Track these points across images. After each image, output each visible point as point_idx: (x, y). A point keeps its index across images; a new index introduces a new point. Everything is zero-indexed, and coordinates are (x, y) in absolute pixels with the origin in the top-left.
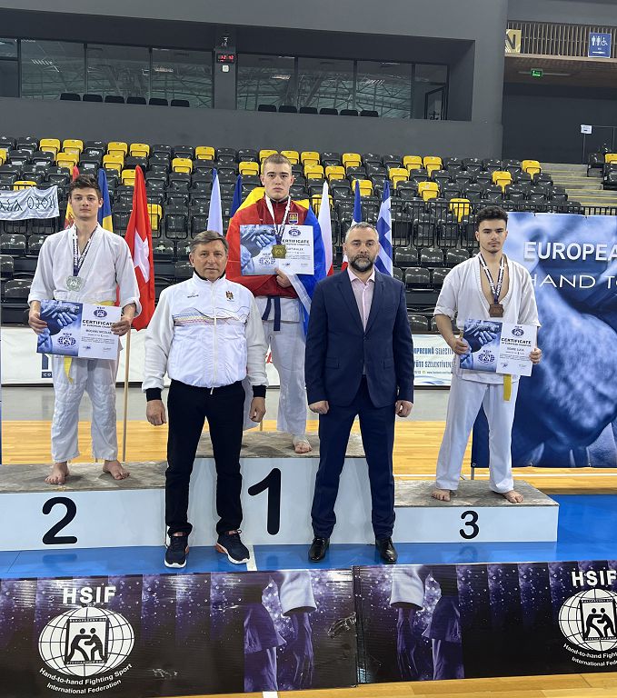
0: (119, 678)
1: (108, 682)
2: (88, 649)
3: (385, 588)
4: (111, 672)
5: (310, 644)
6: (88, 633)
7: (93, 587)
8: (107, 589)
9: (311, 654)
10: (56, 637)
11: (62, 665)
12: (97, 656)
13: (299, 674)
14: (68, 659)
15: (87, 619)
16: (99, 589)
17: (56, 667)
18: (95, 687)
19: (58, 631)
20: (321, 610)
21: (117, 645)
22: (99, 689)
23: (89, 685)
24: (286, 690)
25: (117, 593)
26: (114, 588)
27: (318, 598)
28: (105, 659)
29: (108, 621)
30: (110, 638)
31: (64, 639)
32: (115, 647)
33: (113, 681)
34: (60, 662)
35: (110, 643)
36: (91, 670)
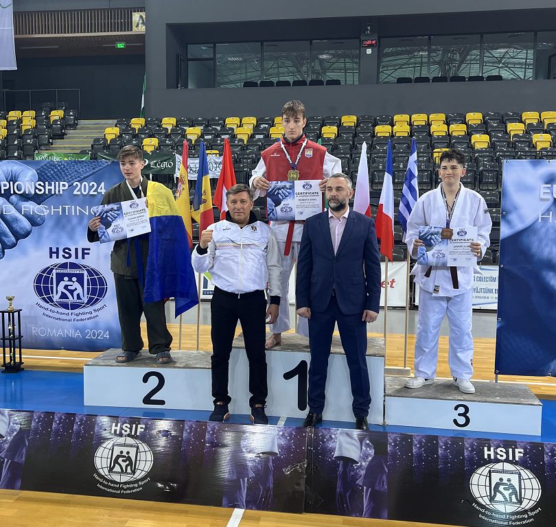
0: (141, 486)
1: (134, 488)
2: (124, 465)
3: (331, 445)
4: (137, 481)
5: (271, 478)
6: (124, 454)
7: (131, 424)
8: (139, 426)
9: (271, 486)
10: (105, 455)
11: (107, 473)
12: (129, 471)
13: (261, 499)
14: (111, 470)
15: (125, 445)
16: (134, 426)
17: (103, 474)
18: (126, 490)
19: (107, 451)
20: (282, 455)
21: (142, 464)
22: (128, 492)
23: (122, 488)
24: (251, 509)
25: (145, 430)
26: (144, 426)
27: (280, 447)
28: (134, 472)
29: (138, 448)
30: (138, 459)
31: (110, 457)
32: (141, 465)
33: (137, 488)
34: (106, 471)
35: (138, 462)
36: (125, 478)
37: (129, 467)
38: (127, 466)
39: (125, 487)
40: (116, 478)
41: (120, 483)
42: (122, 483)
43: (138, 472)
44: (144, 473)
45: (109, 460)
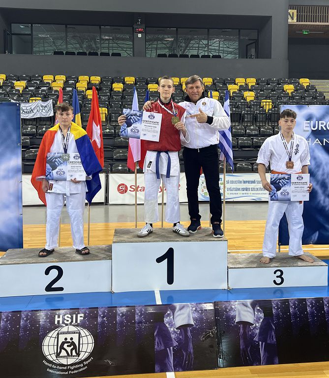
0: (86, 365)
1: (80, 368)
2: (69, 349)
4: (82, 362)
6: (69, 340)
7: (71, 314)
8: (79, 315)
9: (192, 350)
10: (52, 343)
11: (55, 358)
12: (74, 353)
13: (185, 361)
14: (58, 355)
15: (68, 333)
16: (74, 316)
17: (52, 360)
18: (73, 370)
19: (53, 339)
21: (85, 346)
22: (75, 372)
23: (70, 370)
25: (84, 318)
26: (83, 315)
28: (78, 355)
29: (80, 334)
30: (81, 342)
31: (56, 344)
32: (84, 348)
33: (83, 367)
34: (54, 357)
35: (81, 346)
36: (71, 361)
37: (74, 351)
38: (72, 350)
39: (72, 368)
40: (64, 361)
41: (67, 365)
42: (69, 365)
43: (82, 354)
44: (87, 354)
45: (56, 347)
